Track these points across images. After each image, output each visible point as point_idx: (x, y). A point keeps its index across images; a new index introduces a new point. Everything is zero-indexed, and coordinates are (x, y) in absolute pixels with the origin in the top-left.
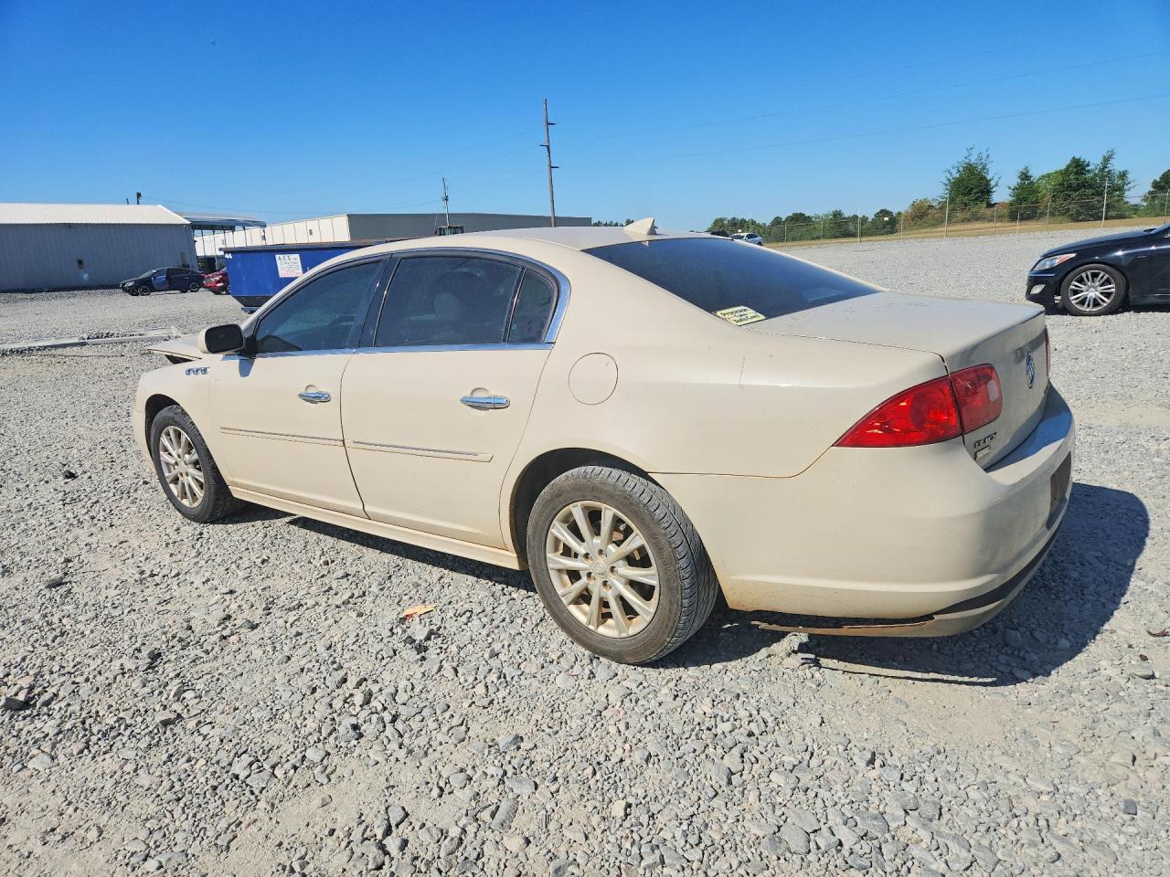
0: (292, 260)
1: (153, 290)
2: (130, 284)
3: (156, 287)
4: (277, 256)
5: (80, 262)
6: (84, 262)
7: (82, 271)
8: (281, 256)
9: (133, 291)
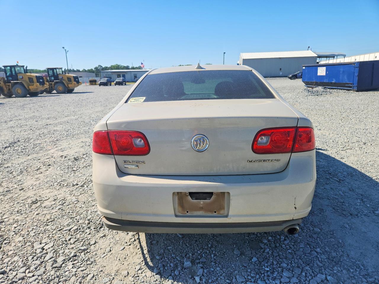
0: (323, 69)
1: (297, 78)
2: (291, 76)
3: (298, 77)
4: (318, 68)
5: (281, 69)
6: (282, 69)
7: (280, 72)
8: (320, 68)
9: (291, 78)
